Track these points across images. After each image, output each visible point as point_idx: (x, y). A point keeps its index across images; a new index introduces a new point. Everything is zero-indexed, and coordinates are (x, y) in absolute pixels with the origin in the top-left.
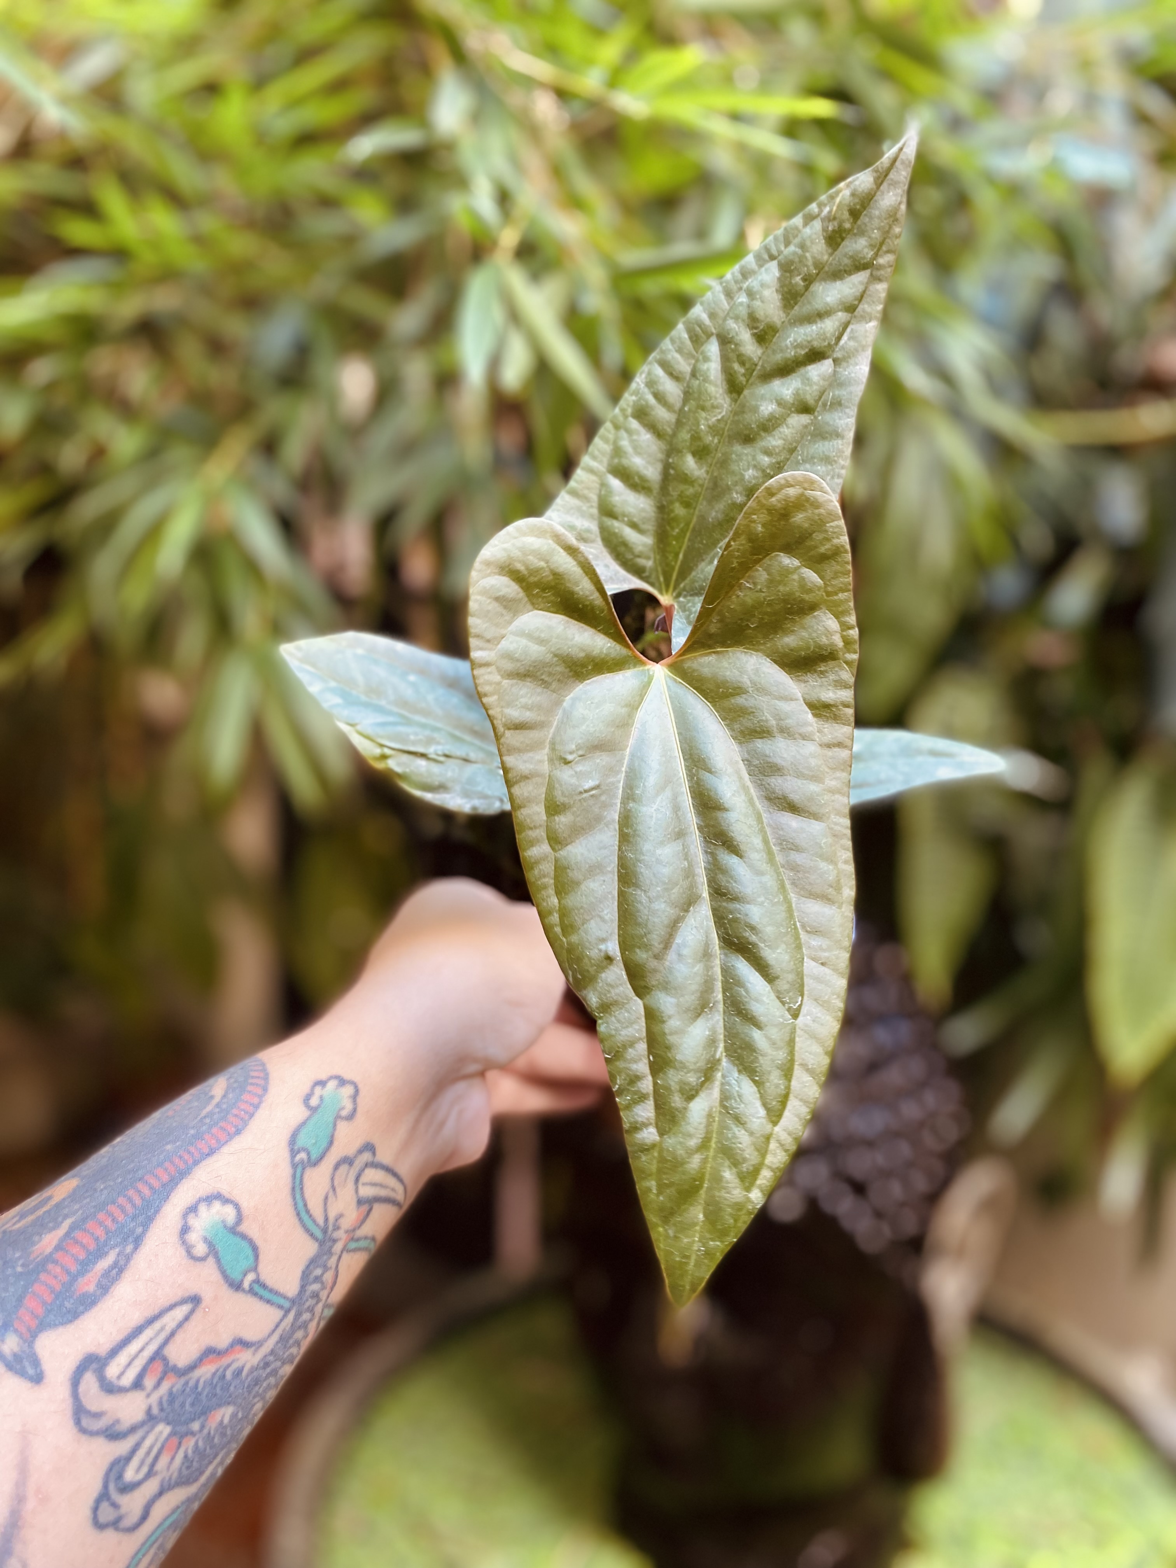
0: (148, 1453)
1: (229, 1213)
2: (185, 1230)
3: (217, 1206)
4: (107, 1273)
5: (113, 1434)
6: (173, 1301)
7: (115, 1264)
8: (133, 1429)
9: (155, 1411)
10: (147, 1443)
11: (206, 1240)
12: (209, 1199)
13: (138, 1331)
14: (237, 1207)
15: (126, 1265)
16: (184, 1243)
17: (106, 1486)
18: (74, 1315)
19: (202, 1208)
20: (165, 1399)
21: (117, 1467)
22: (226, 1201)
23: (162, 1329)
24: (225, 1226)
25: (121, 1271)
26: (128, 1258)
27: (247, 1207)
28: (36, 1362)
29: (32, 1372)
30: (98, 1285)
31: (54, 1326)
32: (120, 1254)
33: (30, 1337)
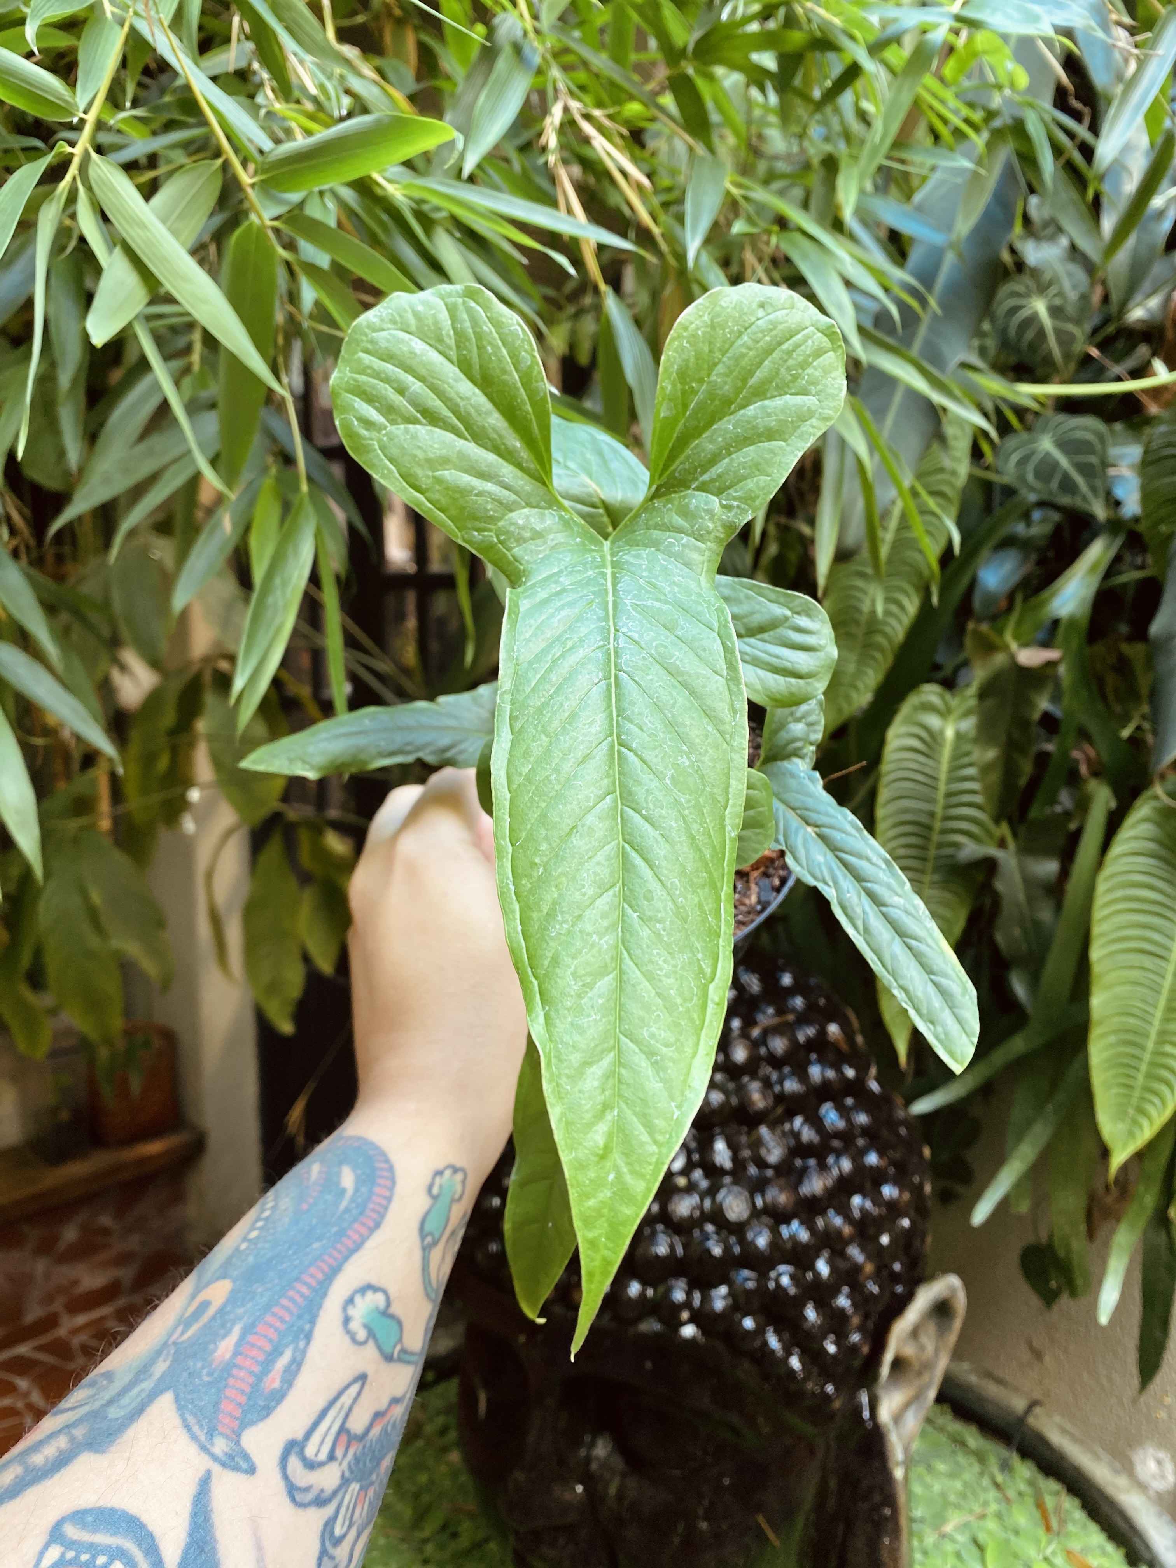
0: (348, 1507)
1: (380, 1298)
2: (346, 1321)
3: (369, 1295)
4: (287, 1370)
5: (319, 1502)
6: (346, 1383)
7: (293, 1360)
8: (335, 1494)
9: (347, 1474)
10: (346, 1501)
11: (366, 1326)
12: (362, 1291)
13: (323, 1414)
14: (385, 1292)
15: (303, 1359)
16: (348, 1331)
17: (323, 1544)
18: (266, 1411)
19: (358, 1299)
20: (353, 1464)
21: (329, 1527)
22: (375, 1289)
23: (342, 1408)
24: (378, 1312)
25: (299, 1365)
26: (304, 1354)
27: (393, 1292)
28: (246, 1457)
29: (245, 1466)
30: (283, 1380)
31: (253, 1423)
32: (295, 1350)
33: (236, 1437)
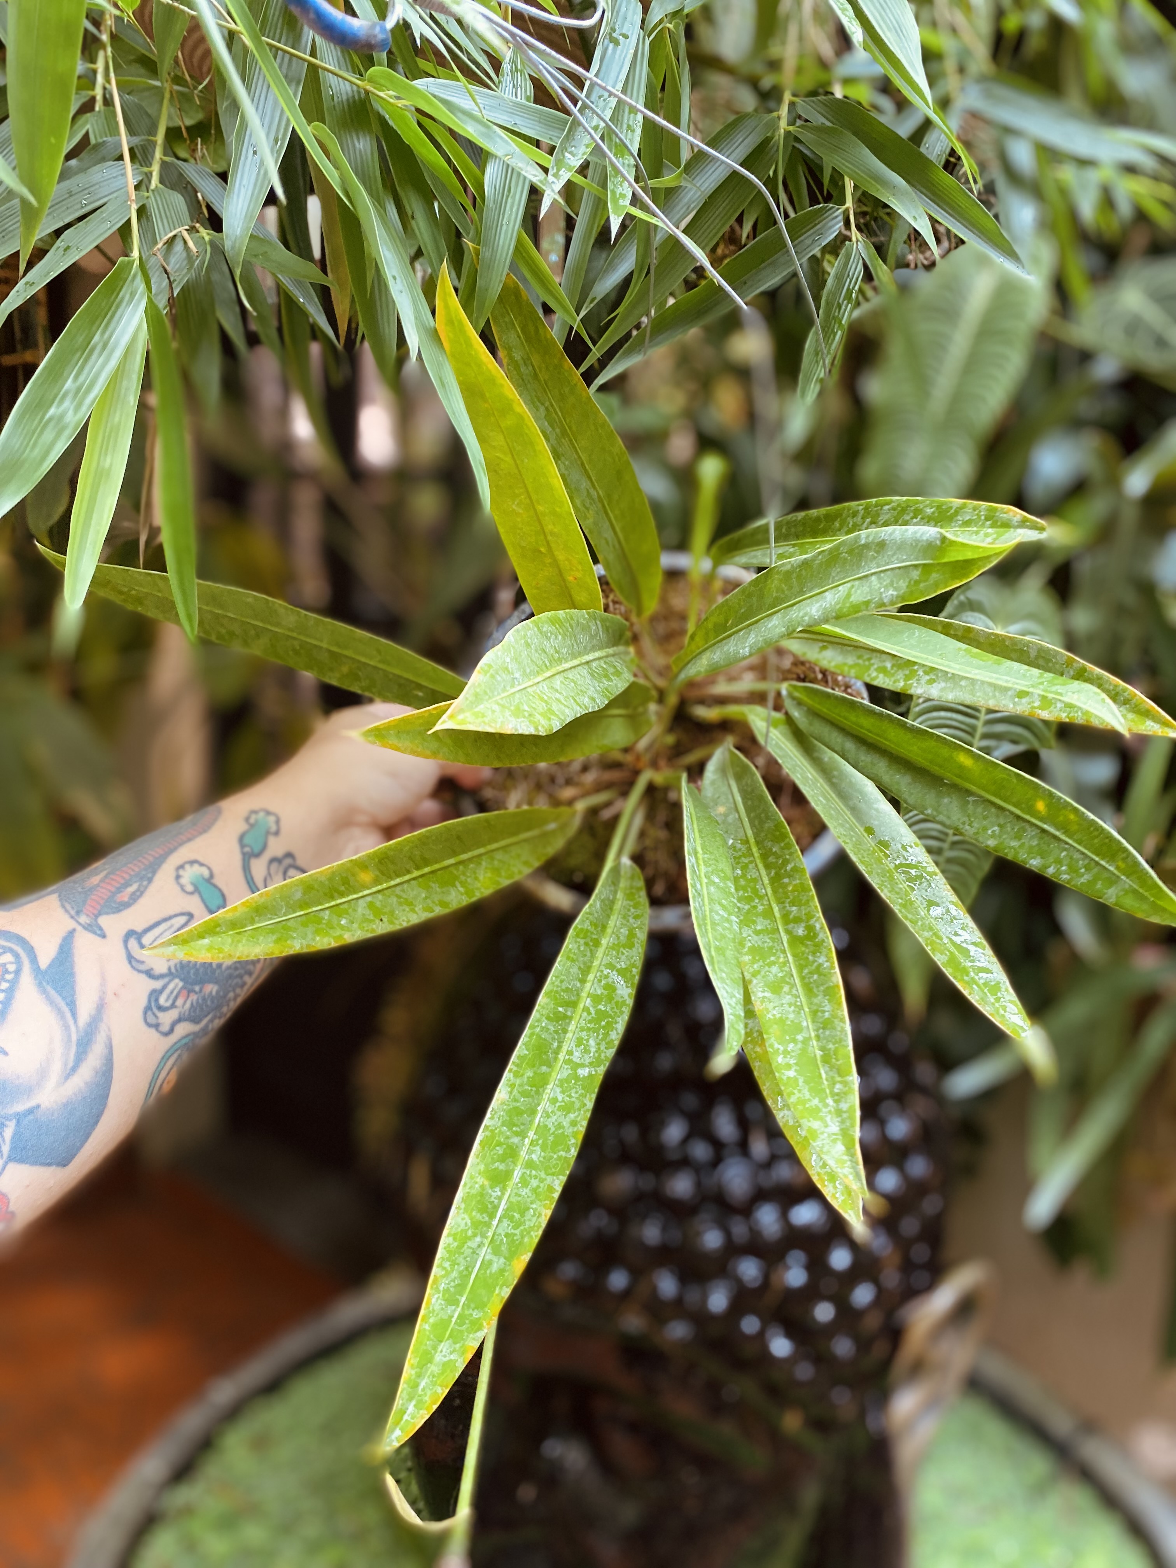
0: (172, 992)
1: (206, 873)
2: (178, 877)
3: (196, 867)
4: (134, 893)
5: (149, 974)
6: (176, 912)
7: (139, 889)
8: (161, 976)
9: (173, 970)
10: (171, 986)
11: (192, 884)
12: (192, 862)
13: (157, 924)
14: (209, 868)
15: (145, 890)
16: (178, 883)
17: (149, 1001)
18: (118, 910)
19: (187, 866)
20: (178, 966)
21: (155, 994)
22: (202, 865)
23: (172, 926)
24: (203, 878)
25: (143, 892)
26: (146, 887)
27: (216, 871)
28: (101, 929)
29: (99, 932)
30: (130, 898)
31: (107, 913)
32: (139, 886)
33: (97, 917)
